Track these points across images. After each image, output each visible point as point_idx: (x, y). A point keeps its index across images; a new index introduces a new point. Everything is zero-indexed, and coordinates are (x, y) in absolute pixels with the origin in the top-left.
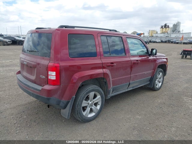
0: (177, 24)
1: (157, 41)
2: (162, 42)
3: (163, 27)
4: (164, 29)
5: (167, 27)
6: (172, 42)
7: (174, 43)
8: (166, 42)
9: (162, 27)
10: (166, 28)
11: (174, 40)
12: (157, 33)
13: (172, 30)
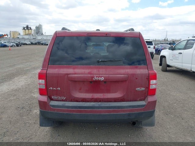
0: (39, 26)
1: (27, 43)
2: (32, 44)
3: (26, 29)
4: (27, 31)
5: (29, 28)
6: (42, 44)
7: (44, 45)
8: (36, 44)
9: (24, 28)
10: (29, 30)
11: (43, 42)
12: (19, 34)
13: (36, 32)
